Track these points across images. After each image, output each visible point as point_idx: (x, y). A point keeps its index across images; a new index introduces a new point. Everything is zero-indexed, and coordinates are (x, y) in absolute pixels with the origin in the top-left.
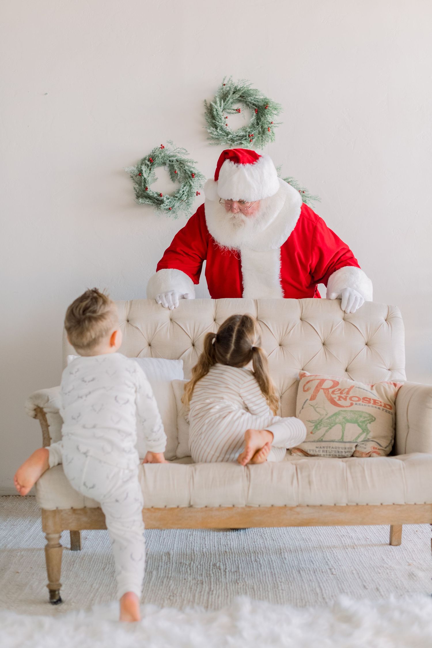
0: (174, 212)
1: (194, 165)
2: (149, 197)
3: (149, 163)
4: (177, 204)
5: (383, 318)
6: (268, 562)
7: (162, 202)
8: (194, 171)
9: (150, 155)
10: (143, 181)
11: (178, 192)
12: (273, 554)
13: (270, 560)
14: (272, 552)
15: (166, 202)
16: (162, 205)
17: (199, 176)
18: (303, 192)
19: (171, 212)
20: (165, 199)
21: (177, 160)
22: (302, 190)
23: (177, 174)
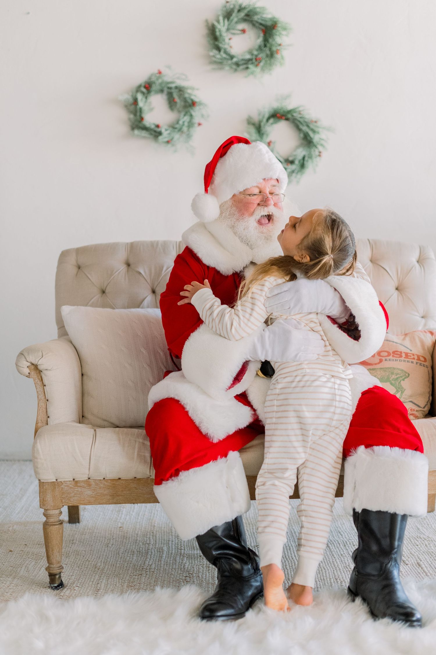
0: (173, 145)
1: (195, 92)
2: (145, 128)
3: (144, 90)
4: (177, 136)
5: (414, 260)
6: (291, 533)
7: (160, 133)
8: (196, 99)
9: (146, 82)
10: (138, 111)
11: (178, 123)
12: (295, 524)
13: (293, 532)
14: (293, 522)
15: (165, 133)
16: (160, 138)
17: (200, 104)
18: (316, 122)
19: (169, 145)
20: (163, 130)
21: (176, 88)
22: (314, 120)
23: (176, 102)
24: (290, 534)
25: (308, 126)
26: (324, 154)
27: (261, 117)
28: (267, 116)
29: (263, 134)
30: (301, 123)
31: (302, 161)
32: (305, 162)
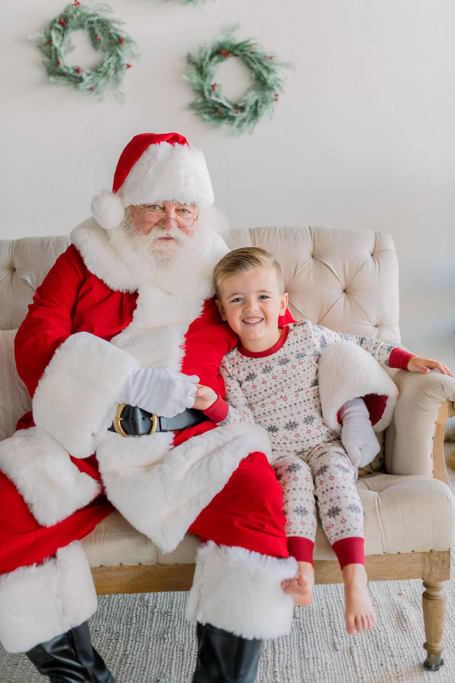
0: (98, 93)
1: (121, 27)
2: (62, 74)
3: (59, 27)
4: (102, 82)
5: (367, 254)
7: (81, 80)
8: (123, 35)
9: (61, 16)
10: (53, 52)
11: (102, 65)
15: (87, 79)
16: (81, 85)
17: (129, 41)
18: (271, 58)
19: (94, 93)
20: (84, 76)
21: (98, 21)
22: (269, 55)
23: (100, 40)
25: (260, 63)
26: (280, 98)
27: (203, 55)
28: (209, 52)
29: (206, 76)
30: (253, 61)
31: (254, 107)
32: (259, 109)
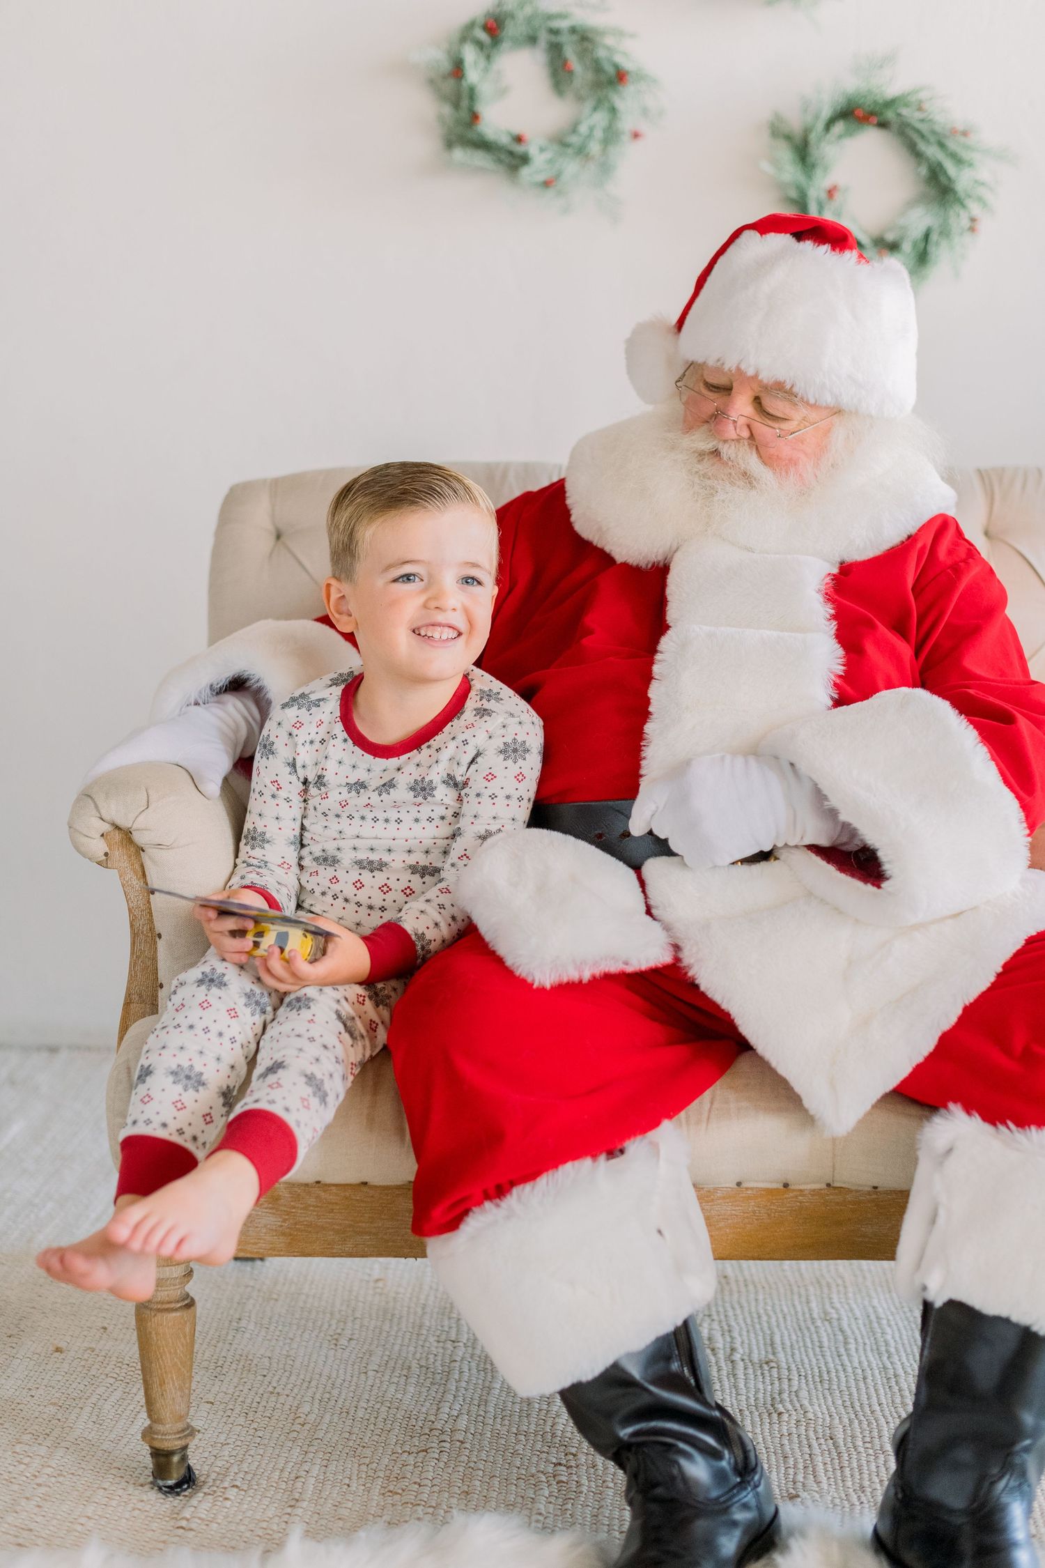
0: (561, 193)
1: (628, 45)
2: (484, 145)
3: (483, 36)
4: (571, 167)
6: (867, 1322)
7: (524, 159)
8: (627, 65)
9: (488, 15)
10: (466, 94)
11: (574, 129)
12: (879, 1289)
13: (873, 1317)
14: (873, 1282)
15: (539, 159)
16: (525, 172)
17: (641, 77)
18: (965, 134)
19: (550, 193)
20: (533, 150)
21: (573, 30)
22: (960, 127)
23: (571, 72)
24: (865, 1325)
25: (942, 145)
26: (985, 224)
27: (809, 119)
28: (826, 113)
29: (813, 166)
30: (923, 136)
31: (922, 246)
32: (932, 249)
